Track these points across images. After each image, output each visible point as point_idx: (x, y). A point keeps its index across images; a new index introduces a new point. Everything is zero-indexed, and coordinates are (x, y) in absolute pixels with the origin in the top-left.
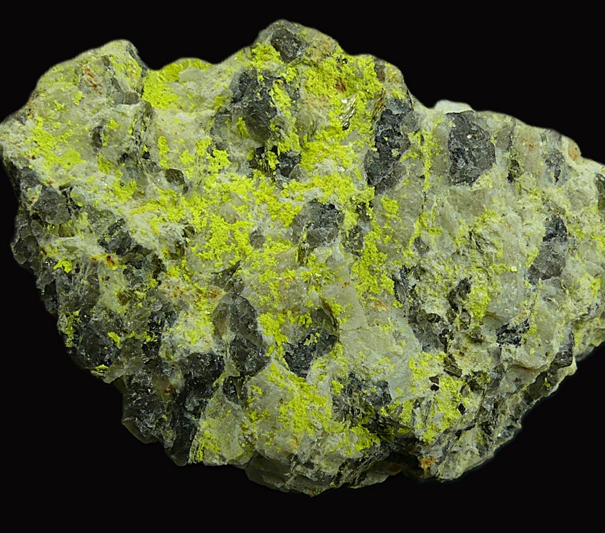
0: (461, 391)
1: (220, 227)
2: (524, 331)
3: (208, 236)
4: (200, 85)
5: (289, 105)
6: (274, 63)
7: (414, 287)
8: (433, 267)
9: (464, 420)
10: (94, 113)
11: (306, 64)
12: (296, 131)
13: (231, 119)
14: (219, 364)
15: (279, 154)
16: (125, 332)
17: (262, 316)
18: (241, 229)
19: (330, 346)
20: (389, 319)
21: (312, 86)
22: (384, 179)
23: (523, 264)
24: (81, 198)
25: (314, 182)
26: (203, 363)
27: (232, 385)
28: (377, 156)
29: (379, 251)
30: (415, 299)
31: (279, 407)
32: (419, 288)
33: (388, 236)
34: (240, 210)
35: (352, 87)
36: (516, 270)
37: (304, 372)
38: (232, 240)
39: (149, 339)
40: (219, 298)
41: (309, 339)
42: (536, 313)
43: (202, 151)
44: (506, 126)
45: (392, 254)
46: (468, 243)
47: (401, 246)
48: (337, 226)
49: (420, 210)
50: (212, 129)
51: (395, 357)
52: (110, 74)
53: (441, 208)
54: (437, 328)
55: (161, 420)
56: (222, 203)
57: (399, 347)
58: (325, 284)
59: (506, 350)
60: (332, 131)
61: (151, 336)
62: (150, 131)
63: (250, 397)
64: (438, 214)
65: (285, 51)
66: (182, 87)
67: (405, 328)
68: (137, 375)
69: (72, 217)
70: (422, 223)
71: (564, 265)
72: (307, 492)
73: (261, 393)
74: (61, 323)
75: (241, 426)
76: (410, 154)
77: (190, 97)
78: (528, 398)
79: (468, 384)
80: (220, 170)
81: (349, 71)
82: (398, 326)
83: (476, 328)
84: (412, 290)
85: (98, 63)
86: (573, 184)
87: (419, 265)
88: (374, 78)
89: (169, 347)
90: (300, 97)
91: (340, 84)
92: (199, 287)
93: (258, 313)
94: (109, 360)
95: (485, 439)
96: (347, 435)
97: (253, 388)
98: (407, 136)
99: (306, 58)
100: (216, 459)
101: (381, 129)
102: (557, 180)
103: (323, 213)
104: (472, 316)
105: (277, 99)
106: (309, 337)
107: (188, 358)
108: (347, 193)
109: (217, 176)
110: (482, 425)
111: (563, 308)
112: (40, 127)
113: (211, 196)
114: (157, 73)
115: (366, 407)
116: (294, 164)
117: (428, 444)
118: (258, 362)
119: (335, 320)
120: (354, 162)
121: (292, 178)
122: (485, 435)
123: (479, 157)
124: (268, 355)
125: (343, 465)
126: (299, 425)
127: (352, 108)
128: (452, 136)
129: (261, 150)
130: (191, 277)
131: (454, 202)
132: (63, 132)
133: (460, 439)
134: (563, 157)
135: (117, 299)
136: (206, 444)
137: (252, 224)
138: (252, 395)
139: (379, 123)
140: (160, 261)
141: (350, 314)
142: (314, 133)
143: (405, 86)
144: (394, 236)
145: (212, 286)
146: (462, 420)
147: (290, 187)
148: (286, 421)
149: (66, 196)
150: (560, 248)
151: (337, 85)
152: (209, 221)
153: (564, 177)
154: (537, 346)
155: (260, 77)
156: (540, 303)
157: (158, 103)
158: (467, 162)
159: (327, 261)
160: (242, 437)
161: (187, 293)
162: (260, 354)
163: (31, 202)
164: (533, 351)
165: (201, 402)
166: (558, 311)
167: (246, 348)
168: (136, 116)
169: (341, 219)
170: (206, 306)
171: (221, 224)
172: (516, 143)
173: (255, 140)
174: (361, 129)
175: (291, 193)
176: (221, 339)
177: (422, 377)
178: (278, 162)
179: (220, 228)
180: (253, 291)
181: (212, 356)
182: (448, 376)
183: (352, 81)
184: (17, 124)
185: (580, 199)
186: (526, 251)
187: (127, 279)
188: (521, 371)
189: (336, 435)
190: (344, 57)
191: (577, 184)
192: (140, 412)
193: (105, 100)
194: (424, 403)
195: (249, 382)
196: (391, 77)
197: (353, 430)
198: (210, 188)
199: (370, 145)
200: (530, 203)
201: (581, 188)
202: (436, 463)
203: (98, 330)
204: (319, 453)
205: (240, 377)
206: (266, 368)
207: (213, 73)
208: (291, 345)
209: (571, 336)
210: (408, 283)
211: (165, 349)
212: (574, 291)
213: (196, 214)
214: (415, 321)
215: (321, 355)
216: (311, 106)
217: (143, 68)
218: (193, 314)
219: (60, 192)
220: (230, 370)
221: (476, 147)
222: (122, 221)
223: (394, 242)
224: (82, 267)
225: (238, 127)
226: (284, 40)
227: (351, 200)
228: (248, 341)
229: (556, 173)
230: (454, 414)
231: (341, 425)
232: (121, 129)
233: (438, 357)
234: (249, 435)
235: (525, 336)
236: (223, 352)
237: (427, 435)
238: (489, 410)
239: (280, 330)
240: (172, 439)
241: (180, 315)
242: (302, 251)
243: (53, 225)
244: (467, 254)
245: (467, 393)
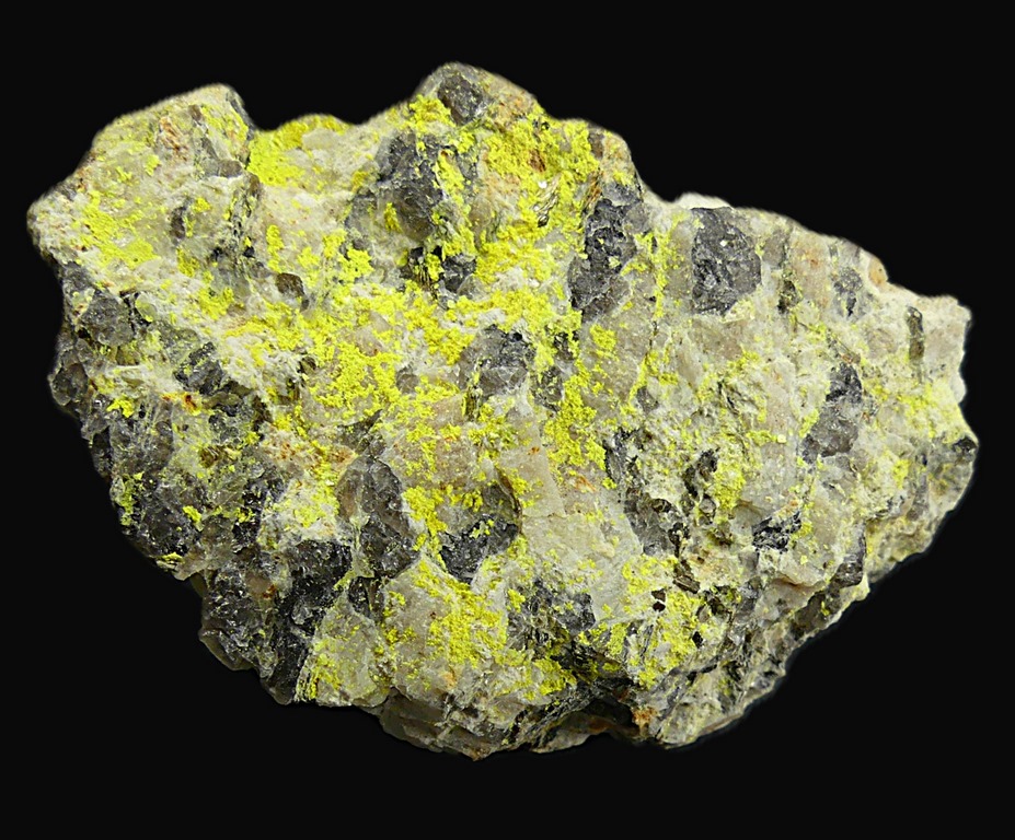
0: (698, 614)
1: (353, 360)
2: (793, 531)
3: (336, 373)
4: (333, 155)
5: (461, 187)
6: (441, 126)
7: (634, 459)
8: (663, 433)
9: (701, 657)
10: (174, 187)
11: (487, 128)
12: (470, 225)
13: (375, 205)
14: (344, 558)
15: (444, 257)
16: (209, 507)
17: (410, 491)
18: (384, 365)
19: (508, 540)
20: (596, 504)
21: (495, 161)
22: (596, 299)
23: (796, 433)
24: (150, 310)
25: (493, 300)
26: (319, 556)
27: (362, 589)
28: (587, 265)
29: (585, 404)
30: (635, 477)
31: (429, 624)
32: (642, 462)
33: (598, 384)
34: (383, 338)
35: (554, 164)
36: (784, 441)
37: (468, 575)
38: (370, 379)
39: (243, 518)
40: (347, 462)
41: (478, 528)
42: (811, 504)
43: (332, 249)
44: (778, 231)
45: (605, 410)
46: (716, 399)
47: (617, 399)
48: (525, 365)
49: (648, 347)
50: (347, 218)
51: (603, 560)
52: (201, 132)
53: (678, 346)
54: (667, 520)
55: (257, 636)
56: (358, 326)
57: (609, 545)
58: (503, 448)
59: (766, 556)
60: (524, 228)
61: (247, 515)
62: (256, 217)
63: (387, 608)
64: (674, 355)
65: (458, 107)
66: (306, 156)
67: (620, 520)
68: (223, 570)
69: (136, 337)
70: (649, 366)
71: (856, 436)
72: (468, 752)
73: (403, 603)
74: (115, 490)
75: (373, 649)
76: (636, 266)
77: (317, 172)
78: (797, 631)
79: (709, 603)
80: (356, 279)
81: (552, 140)
82: (609, 516)
83: (723, 523)
84: (632, 465)
85: (184, 116)
86: (873, 321)
87: (643, 427)
88: (588, 153)
89: (271, 530)
90: (477, 176)
91: (537, 160)
92: (319, 446)
93: (403, 485)
94: (184, 547)
95: (731, 687)
96: (528, 671)
97: (392, 596)
98: (632, 238)
99: (489, 119)
100: (335, 696)
101: (595, 227)
102: (851, 312)
103: (504, 346)
104: (718, 505)
105: (444, 177)
106: (477, 526)
107: (298, 546)
108: (540, 317)
109: (353, 287)
110: (727, 667)
111: (851, 500)
112: (94, 205)
113: (342, 316)
114: (271, 135)
115: (558, 631)
116: (465, 273)
117: (646, 689)
118: (401, 559)
119: (517, 502)
120: (553, 274)
121: (461, 294)
122: (732, 681)
123: (737, 274)
124: (416, 548)
125: (522, 715)
126: (458, 651)
127: (553, 195)
128: (699, 241)
129: (419, 252)
130: (307, 430)
131: (697, 338)
132: (129, 213)
133: (695, 685)
134: (860, 280)
135: (198, 459)
136: (322, 674)
137: (400, 358)
138: (391, 605)
139: (591, 219)
140: (264, 406)
141: (539, 495)
142: (496, 229)
143: (632, 165)
144: (608, 384)
145: (339, 445)
146: (697, 656)
147: (458, 307)
148: (439, 645)
149: (129, 306)
150: (851, 412)
151: (532, 161)
152: (338, 351)
153: (860, 309)
154: (811, 553)
155: (420, 145)
156: (818, 490)
157: (270, 179)
158: (718, 280)
159: (507, 415)
160: (373, 666)
161: (302, 454)
162: (405, 546)
163: (77, 313)
164: (804, 560)
165: (315, 613)
166: (843, 504)
167: (384, 536)
168: (236, 193)
169: (531, 355)
170: (328, 474)
171: (355, 356)
172: (792, 256)
173: (410, 237)
174: (566, 226)
175: (460, 316)
176: (348, 521)
177: (641, 591)
178: (441, 270)
179: (353, 362)
180: (397, 454)
181: (335, 546)
182: (679, 591)
183: (555, 156)
184: (62, 199)
185: (882, 341)
186: (800, 413)
187: (215, 430)
188: (788, 589)
189: (512, 669)
190: (544, 119)
191: (879, 320)
192: (226, 624)
193: (191, 169)
194: (642, 628)
195: (386, 586)
196: (612, 152)
197: (537, 664)
198: (341, 303)
199: (578, 250)
200: (809, 343)
201: (884, 326)
202: (658, 718)
203: (168, 501)
204: (485, 695)
205: (374, 579)
206: (413, 567)
207: (351, 138)
208: (450, 536)
209: (862, 541)
210: (625, 454)
211: (265, 534)
212: (869, 475)
213: (319, 340)
214: (634, 509)
215: (495, 553)
216: (493, 190)
217: (250, 127)
218: (309, 484)
219: (120, 300)
220: (359, 568)
221: (732, 259)
222: (211, 347)
223: (608, 393)
224: (148, 410)
225: (386, 217)
226: (457, 92)
227: (547, 329)
228: (388, 527)
229: (849, 304)
230: (686, 647)
231: (519, 655)
232: (213, 213)
233: (666, 563)
234: (384, 664)
235: (794, 537)
236: (350, 541)
237: (645, 675)
238: (737, 644)
239: (435, 513)
240: (272, 665)
241: (290, 485)
242: (471, 399)
243: (109, 347)
244: (713, 415)
245: (707, 618)
